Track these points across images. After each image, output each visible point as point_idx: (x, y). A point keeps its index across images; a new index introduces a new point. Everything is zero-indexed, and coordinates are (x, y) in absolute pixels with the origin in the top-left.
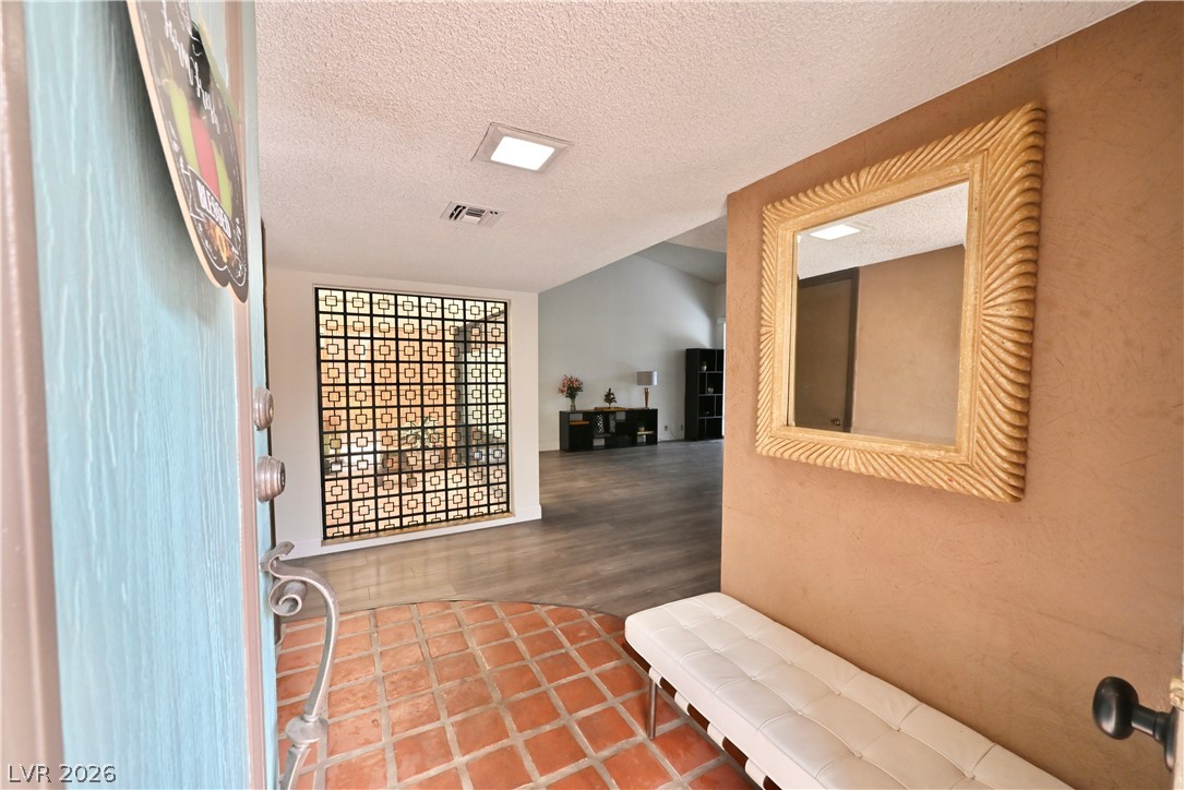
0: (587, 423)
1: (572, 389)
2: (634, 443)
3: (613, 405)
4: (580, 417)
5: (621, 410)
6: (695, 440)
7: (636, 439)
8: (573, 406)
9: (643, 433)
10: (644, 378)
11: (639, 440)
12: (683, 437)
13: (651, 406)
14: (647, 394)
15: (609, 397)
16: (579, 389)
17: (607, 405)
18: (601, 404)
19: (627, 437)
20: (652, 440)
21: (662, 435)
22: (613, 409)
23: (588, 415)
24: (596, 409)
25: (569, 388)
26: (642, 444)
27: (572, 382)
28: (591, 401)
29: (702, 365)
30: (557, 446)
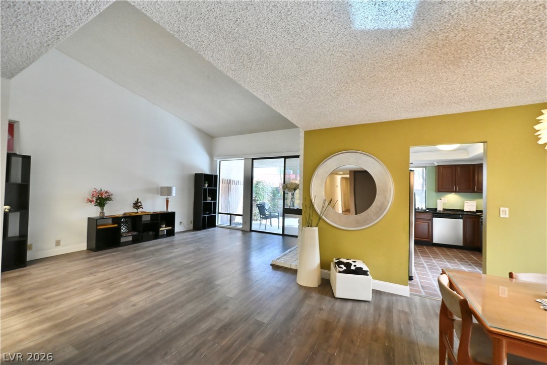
0: (116, 225)
1: (101, 200)
2: (157, 236)
3: (140, 210)
4: (110, 221)
5: (147, 214)
6: (200, 229)
7: (158, 233)
8: (102, 213)
9: (164, 229)
10: (167, 191)
11: (160, 233)
12: (192, 228)
13: (170, 210)
14: (167, 202)
15: (137, 205)
16: (108, 199)
17: (135, 210)
18: (130, 210)
19: (151, 233)
20: (171, 233)
21: (178, 228)
22: (140, 214)
23: (116, 220)
24: (125, 214)
25: (98, 199)
26: (163, 236)
27: (101, 194)
28: (119, 208)
29: (205, 183)
30: (84, 247)
